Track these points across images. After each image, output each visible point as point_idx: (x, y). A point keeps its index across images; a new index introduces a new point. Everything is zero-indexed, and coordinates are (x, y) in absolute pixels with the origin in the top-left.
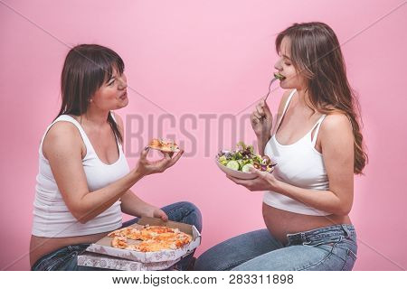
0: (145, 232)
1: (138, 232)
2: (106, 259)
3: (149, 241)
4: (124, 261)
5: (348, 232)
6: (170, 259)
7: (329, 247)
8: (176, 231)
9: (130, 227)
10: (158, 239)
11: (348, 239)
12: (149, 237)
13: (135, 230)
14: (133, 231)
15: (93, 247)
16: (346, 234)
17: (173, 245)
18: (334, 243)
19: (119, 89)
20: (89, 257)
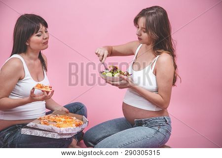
0: (57, 118)
1: (54, 118)
2: (38, 131)
3: (61, 122)
4: (48, 132)
5: (168, 120)
6: (73, 132)
7: (157, 128)
8: (74, 118)
9: (49, 115)
10: (65, 122)
11: (167, 124)
12: (60, 121)
13: (52, 116)
14: (51, 117)
15: (31, 124)
16: (166, 121)
17: (74, 125)
18: (159, 126)
19: (43, 39)
20: (28, 129)
